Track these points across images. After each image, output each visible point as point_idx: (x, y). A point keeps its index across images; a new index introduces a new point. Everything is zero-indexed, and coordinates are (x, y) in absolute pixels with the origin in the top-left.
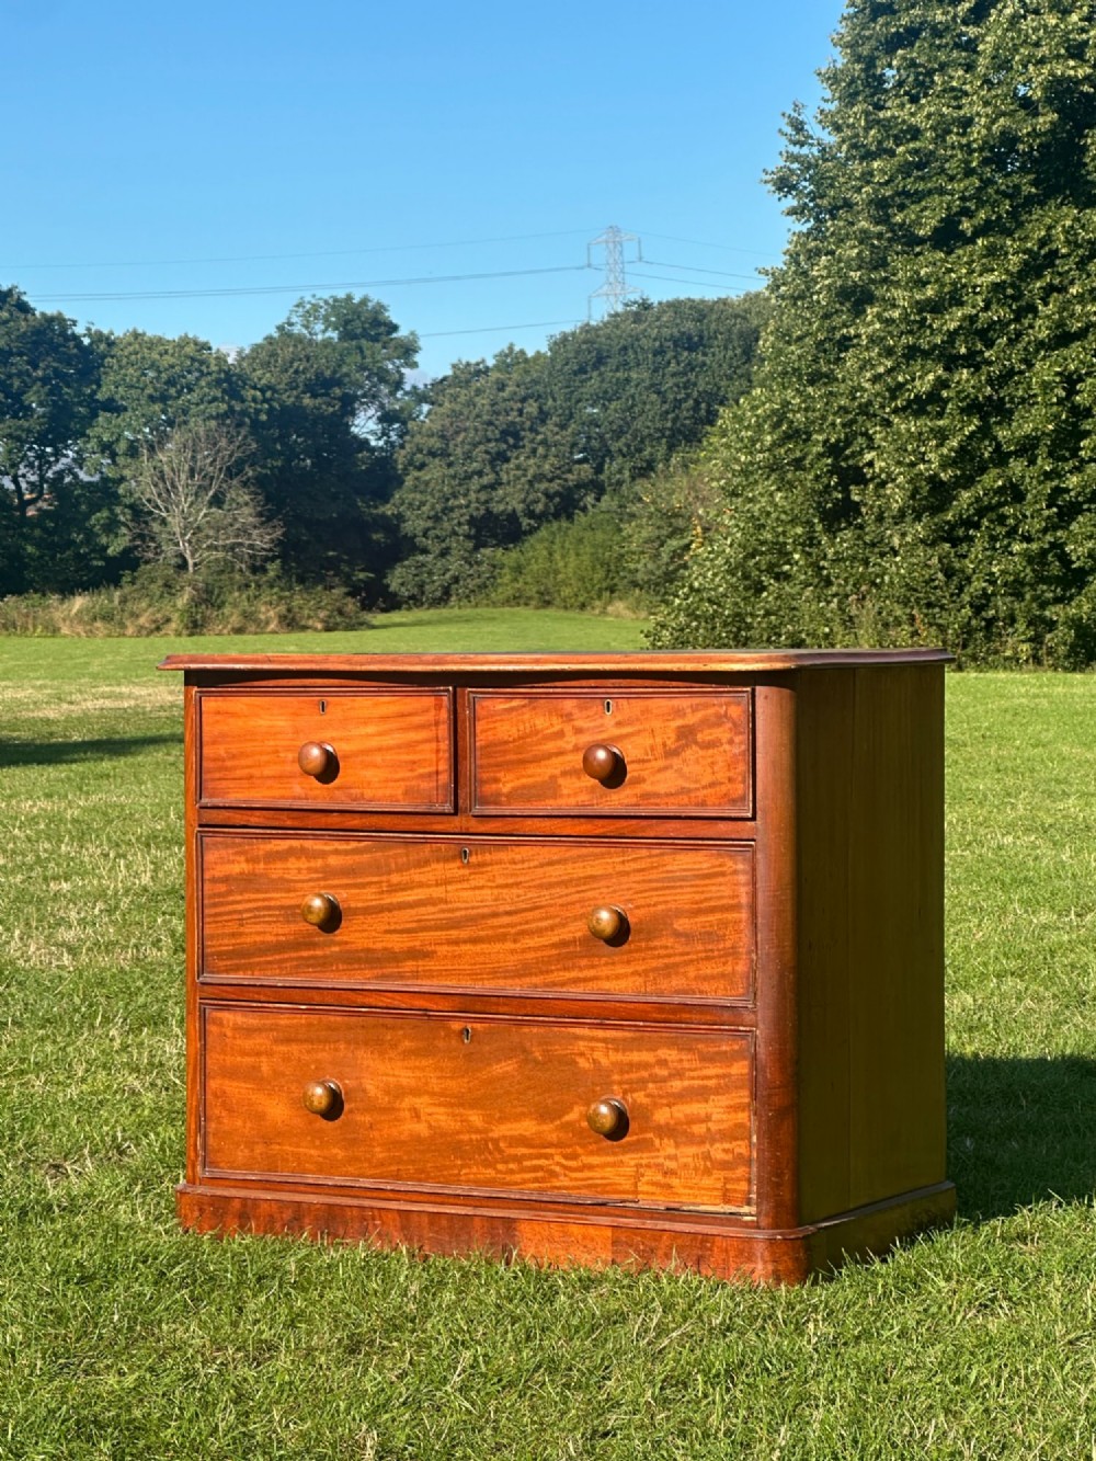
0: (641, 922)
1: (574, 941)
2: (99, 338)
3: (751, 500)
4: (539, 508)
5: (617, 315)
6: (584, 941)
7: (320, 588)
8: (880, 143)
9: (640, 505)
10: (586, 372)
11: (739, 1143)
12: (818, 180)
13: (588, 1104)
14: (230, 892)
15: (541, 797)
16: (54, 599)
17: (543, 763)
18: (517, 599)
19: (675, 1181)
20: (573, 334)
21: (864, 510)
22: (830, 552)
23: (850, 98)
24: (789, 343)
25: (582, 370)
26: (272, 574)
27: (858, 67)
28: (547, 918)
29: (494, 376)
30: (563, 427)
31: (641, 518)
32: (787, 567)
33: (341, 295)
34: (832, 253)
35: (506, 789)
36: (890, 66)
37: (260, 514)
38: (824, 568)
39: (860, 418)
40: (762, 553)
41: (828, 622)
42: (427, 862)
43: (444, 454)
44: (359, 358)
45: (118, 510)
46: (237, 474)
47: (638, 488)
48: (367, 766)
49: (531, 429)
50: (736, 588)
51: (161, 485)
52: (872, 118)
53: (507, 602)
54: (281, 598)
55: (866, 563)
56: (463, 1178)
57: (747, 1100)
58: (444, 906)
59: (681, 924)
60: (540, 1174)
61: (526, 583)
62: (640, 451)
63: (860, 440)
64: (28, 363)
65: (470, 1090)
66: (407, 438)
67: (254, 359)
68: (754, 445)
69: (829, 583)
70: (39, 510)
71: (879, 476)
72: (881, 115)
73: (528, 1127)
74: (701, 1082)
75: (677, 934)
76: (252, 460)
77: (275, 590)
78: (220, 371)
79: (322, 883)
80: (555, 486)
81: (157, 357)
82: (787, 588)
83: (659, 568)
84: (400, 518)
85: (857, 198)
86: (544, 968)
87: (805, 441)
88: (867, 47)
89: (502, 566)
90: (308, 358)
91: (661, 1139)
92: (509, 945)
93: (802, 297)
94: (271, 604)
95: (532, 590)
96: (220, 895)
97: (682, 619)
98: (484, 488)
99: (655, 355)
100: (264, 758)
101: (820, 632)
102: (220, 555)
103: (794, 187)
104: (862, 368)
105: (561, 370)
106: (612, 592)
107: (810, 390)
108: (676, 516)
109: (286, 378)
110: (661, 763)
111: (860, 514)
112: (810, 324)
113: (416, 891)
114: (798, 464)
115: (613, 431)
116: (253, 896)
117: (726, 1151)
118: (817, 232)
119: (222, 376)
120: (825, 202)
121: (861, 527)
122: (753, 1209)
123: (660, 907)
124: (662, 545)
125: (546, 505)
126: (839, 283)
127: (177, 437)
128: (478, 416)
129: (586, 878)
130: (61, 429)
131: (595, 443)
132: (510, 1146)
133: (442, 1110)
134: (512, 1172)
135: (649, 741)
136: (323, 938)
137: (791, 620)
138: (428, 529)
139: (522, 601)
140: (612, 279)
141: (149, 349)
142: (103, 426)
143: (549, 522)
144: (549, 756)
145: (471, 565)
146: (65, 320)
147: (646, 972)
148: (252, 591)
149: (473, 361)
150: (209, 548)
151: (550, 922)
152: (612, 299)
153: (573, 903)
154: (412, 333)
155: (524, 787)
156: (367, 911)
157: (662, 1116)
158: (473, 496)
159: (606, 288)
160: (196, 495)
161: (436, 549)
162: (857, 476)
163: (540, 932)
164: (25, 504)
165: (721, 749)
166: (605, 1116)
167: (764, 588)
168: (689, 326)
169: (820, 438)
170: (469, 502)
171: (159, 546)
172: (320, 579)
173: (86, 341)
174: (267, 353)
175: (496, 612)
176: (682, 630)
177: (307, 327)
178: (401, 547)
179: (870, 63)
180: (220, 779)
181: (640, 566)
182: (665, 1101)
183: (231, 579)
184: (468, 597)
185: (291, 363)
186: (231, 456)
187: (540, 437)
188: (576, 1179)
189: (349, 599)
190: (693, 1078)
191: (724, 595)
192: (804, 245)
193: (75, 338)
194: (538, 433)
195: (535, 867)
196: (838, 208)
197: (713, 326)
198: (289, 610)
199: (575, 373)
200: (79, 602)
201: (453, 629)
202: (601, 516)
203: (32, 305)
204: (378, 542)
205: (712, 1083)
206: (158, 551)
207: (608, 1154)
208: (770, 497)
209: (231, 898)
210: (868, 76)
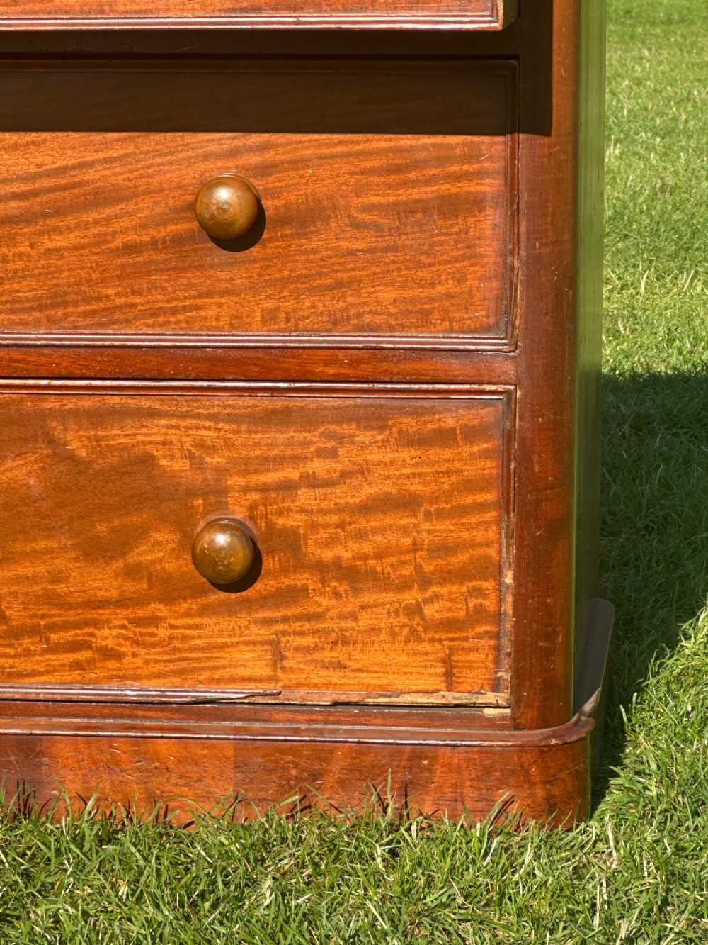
0: (282, 212)
60: (84, 655)
86: (90, 291)
91: (324, 584)
122: (502, 697)
134: (28, 653)
207: (220, 615)
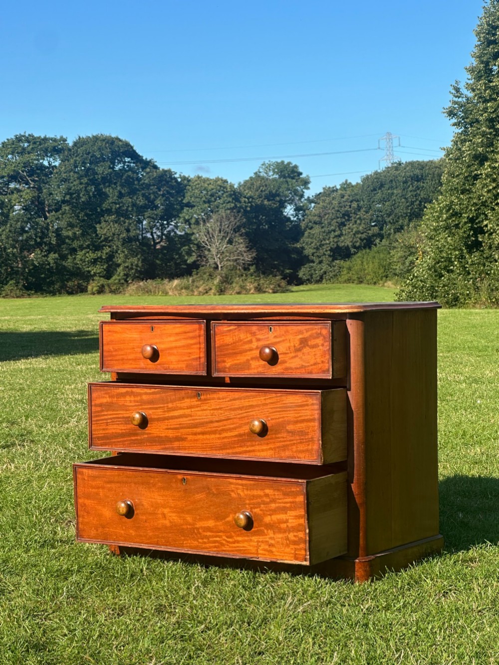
0: (272, 426)
1: (244, 434)
2: (184, 178)
3: (438, 241)
4: (358, 244)
5: (389, 168)
6: (248, 434)
7: (271, 276)
8: (490, 96)
9: (397, 243)
10: (376, 190)
11: (300, 533)
12: (465, 112)
13: (235, 514)
14: (102, 411)
15: (242, 369)
16: (166, 281)
17: (243, 354)
18: (349, 281)
19: (274, 549)
20: (371, 175)
21: (483, 244)
22: (470, 261)
23: (479, 78)
24: (453, 177)
25: (375, 190)
26: (252, 271)
27: (482, 65)
28: (233, 424)
29: (340, 192)
30: (367, 212)
31: (398, 248)
32: (452, 267)
33: (279, 161)
34: (471, 141)
35: (228, 365)
36: (495, 65)
37: (247, 247)
38: (467, 267)
39: (482, 208)
40: (442, 262)
41: (468, 289)
42: (183, 398)
43: (320, 223)
44: (286, 186)
45: (192, 246)
46: (238, 231)
47: (396, 236)
48: (170, 354)
49: (354, 213)
50: (432, 276)
51: (208, 236)
52: (487, 85)
53: (345, 282)
54: (255, 280)
55: (484, 265)
56: (185, 545)
57: (303, 513)
58: (190, 418)
59: (290, 427)
60: (217, 544)
61: (353, 274)
62: (397, 221)
63: (482, 216)
64: (157, 188)
65: (186, 506)
66: (306, 217)
67: (245, 186)
68: (439, 219)
69: (469, 274)
70: (161, 246)
71: (490, 231)
72: (491, 84)
73: (211, 523)
74: (283, 505)
75: (288, 432)
76: (243, 226)
77: (253, 277)
78: (231, 191)
79: (140, 407)
80: (364, 236)
81: (207, 185)
82: (452, 276)
83: (405, 268)
84: (303, 248)
85: (481, 118)
86: (232, 446)
87: (459, 217)
88: (486, 57)
89: (343, 268)
90: (266, 186)
91: (267, 530)
92: (218, 436)
93: (458, 159)
94: (251, 282)
95: (355, 277)
96: (98, 412)
97: (410, 288)
98: (336, 236)
99: (403, 183)
100: (129, 351)
101: (465, 293)
102: (232, 263)
103: (455, 115)
104: (483, 187)
105: (366, 190)
106: (387, 277)
107: (462, 196)
108: (412, 247)
109: (257, 193)
110: (293, 355)
111: (482, 246)
112: (462, 170)
113: (178, 411)
114: (457, 226)
115: (387, 214)
116: (111, 413)
117: (295, 536)
118: (465, 132)
119: (232, 193)
120: (468, 120)
121: (483, 251)
123: (281, 420)
124: (406, 259)
125: (360, 243)
126: (474, 153)
127: (215, 217)
128: (333, 208)
129: (249, 406)
130: (170, 214)
131: (380, 219)
132: (204, 531)
133: (174, 515)
134: (205, 543)
135: (288, 344)
136: (140, 431)
137: (454, 288)
138: (314, 253)
139: (351, 281)
140: (388, 154)
141: (204, 182)
142: (186, 213)
143: (361, 250)
144: (246, 351)
145: (331, 267)
146: (172, 172)
147: (275, 448)
148: (244, 278)
149: (331, 186)
150: (227, 260)
151: (235, 425)
152: (388, 161)
153: (244, 417)
154: (307, 176)
155: (236, 364)
156: (158, 420)
157: (267, 519)
158: (331, 240)
159: (386, 157)
160: (222, 239)
161: (317, 261)
162: (481, 231)
163: (230, 430)
164: (156, 244)
165: (319, 348)
166: (241, 519)
167: (443, 276)
168: (417, 172)
169: (466, 215)
170: (330, 242)
171: (207, 260)
172: (272, 273)
173: (179, 180)
174: (249, 184)
175: (341, 285)
176: (410, 293)
177: (266, 173)
178: (303, 260)
179: (487, 64)
180: (111, 360)
181: (397, 267)
182: (268, 513)
183: (236, 273)
184: (330, 280)
185: (260, 187)
186: (235, 224)
187: (358, 216)
188: (232, 547)
189: (283, 280)
190: (280, 503)
191: (427, 279)
192: (459, 138)
193: (175, 179)
194: (357, 215)
195: (228, 401)
196: (474, 123)
197: (427, 171)
198: (259, 285)
199: (372, 191)
200: (176, 282)
201: (324, 292)
202: (382, 248)
203: (159, 166)
204: (294, 258)
205: (288, 505)
206: (207, 261)
207: (245, 536)
208: (446, 240)
209: (103, 413)
210: (486, 69)
